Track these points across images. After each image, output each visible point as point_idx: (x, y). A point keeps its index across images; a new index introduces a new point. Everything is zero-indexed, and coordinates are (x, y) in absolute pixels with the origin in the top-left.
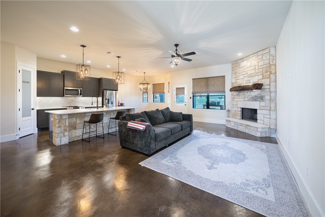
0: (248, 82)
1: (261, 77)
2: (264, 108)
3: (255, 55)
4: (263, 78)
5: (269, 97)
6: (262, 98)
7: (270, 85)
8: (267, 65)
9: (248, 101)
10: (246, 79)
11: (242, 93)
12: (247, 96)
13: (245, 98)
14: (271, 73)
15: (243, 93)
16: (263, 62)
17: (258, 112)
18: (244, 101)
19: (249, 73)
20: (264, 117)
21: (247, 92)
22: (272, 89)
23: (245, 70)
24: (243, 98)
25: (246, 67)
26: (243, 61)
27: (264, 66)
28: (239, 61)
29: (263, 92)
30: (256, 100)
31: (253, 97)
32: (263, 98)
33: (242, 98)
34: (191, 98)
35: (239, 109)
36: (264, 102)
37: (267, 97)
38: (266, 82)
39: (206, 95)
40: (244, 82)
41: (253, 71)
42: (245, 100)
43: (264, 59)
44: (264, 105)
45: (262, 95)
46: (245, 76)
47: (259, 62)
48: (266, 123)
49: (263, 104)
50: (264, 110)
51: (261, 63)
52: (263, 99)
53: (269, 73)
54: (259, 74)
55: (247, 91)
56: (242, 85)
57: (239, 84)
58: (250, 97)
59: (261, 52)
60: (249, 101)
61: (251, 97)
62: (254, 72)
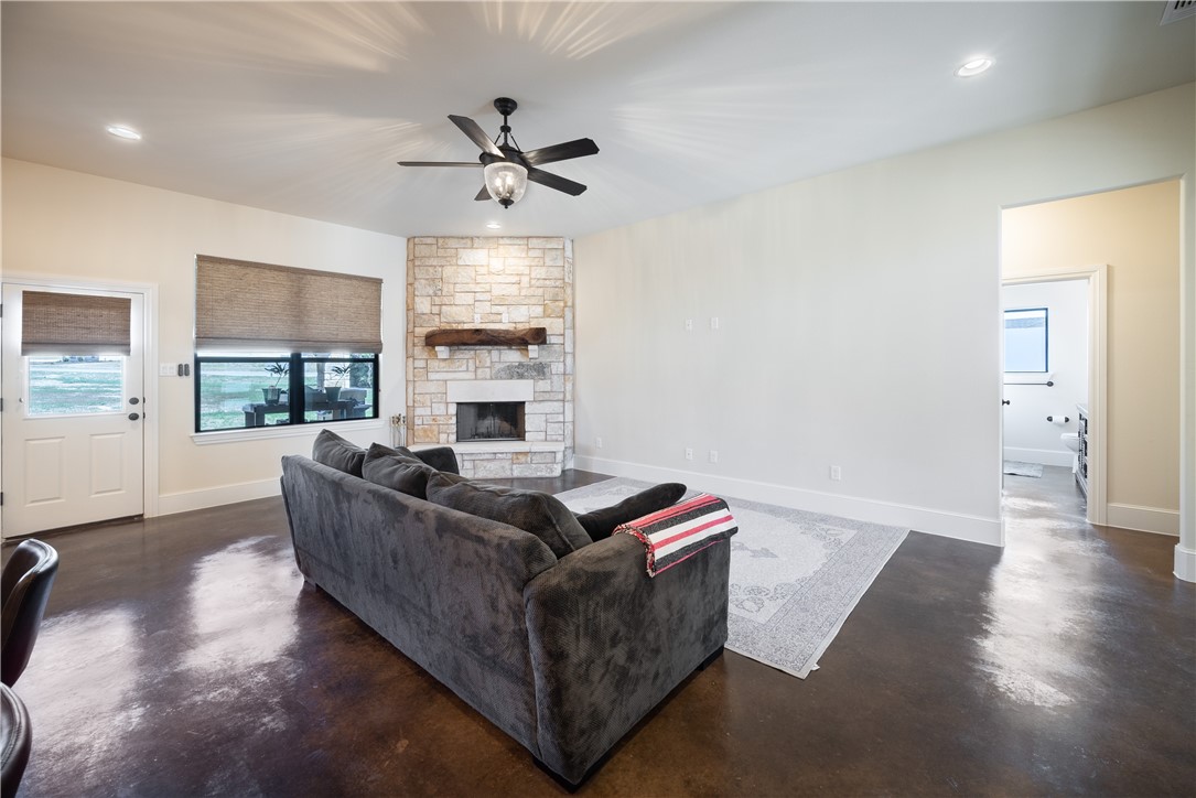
0: (492, 318)
1: (539, 310)
2: (547, 396)
3: (518, 242)
4: (546, 315)
5: (561, 365)
6: (540, 370)
7: (563, 335)
8: (559, 283)
9: (492, 379)
10: (487, 307)
11: (466, 356)
12: (488, 364)
13: (479, 371)
14: (565, 306)
15: (472, 352)
16: (544, 269)
17: (526, 412)
18: (476, 379)
19: (497, 291)
20: (546, 421)
21: (490, 351)
22: (569, 349)
23: (479, 279)
24: (472, 368)
25: (483, 270)
26: (472, 248)
27: (547, 282)
28: (452, 243)
29: (544, 353)
30: (521, 376)
31: (513, 367)
32: (546, 370)
33: (467, 370)
34: (182, 370)
35: (453, 409)
36: (549, 381)
37: (557, 368)
38: (552, 326)
39: (287, 354)
40: (477, 317)
41: (514, 290)
42: (479, 377)
43: (548, 262)
44: (549, 389)
45: (543, 360)
46: (479, 296)
47: (533, 268)
48: (554, 437)
49: (543, 385)
50: (550, 403)
51: (541, 272)
52: (544, 374)
53: (562, 304)
54: (533, 301)
55: (490, 347)
56: (466, 327)
57: (451, 320)
58: (498, 366)
59: (540, 241)
60: (496, 378)
61: (502, 366)
62: (516, 293)
